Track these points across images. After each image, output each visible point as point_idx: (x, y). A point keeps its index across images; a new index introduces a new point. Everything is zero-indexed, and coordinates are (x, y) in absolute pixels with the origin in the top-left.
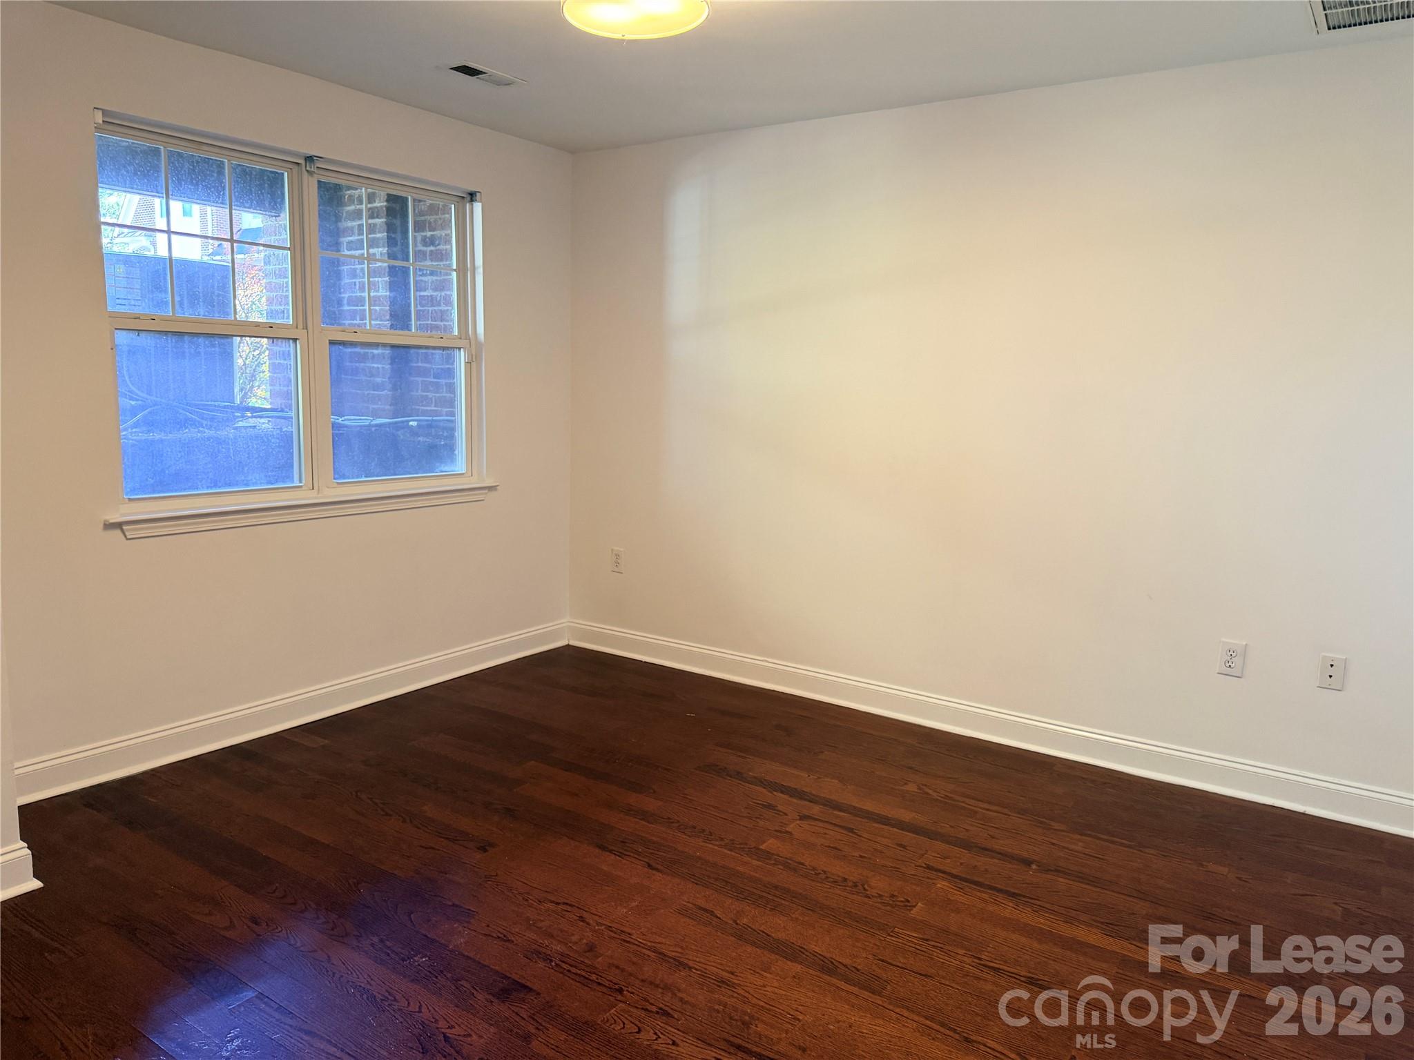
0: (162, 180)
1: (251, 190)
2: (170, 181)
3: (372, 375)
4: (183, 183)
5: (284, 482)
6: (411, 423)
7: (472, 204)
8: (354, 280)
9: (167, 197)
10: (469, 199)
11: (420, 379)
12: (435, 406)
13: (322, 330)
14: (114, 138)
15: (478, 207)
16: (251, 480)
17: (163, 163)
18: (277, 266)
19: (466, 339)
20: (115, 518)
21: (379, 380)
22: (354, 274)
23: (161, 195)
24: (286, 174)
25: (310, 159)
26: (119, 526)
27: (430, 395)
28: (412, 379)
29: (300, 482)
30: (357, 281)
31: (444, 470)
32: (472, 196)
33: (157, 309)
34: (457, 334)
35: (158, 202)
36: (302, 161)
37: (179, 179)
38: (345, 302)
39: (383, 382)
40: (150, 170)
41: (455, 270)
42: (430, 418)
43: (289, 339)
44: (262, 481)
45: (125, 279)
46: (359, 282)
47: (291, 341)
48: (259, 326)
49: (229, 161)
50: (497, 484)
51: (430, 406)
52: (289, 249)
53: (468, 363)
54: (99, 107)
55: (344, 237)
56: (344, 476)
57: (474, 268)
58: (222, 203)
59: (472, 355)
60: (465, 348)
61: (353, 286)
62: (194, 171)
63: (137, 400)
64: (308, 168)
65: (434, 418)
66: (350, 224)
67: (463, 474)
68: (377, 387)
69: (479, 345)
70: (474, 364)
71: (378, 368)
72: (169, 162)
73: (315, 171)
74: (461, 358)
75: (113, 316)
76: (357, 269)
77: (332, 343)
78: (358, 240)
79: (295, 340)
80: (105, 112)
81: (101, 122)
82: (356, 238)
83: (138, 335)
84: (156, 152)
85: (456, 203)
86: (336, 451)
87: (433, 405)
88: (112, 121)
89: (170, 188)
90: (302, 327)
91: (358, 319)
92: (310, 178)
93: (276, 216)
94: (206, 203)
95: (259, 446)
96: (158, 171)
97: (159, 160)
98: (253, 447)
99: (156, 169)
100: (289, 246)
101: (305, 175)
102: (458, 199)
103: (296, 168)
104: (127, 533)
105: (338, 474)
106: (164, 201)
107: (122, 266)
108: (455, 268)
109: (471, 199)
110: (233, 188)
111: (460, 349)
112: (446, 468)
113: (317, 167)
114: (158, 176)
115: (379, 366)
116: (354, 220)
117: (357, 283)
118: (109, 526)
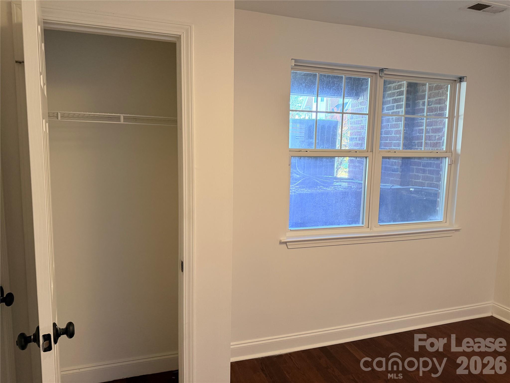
0: (316, 89)
1: (353, 88)
2: (319, 88)
3: (392, 165)
4: (325, 89)
5: (355, 223)
6: (411, 189)
7: (461, 84)
8: (388, 123)
9: (317, 96)
10: (459, 81)
11: (415, 167)
12: (422, 180)
13: (380, 152)
14: (299, 72)
15: (464, 85)
16: (341, 222)
17: (317, 80)
18: (356, 120)
19: (449, 152)
20: (284, 239)
21: (395, 167)
22: (388, 121)
23: (315, 95)
24: (369, 79)
25: (382, 70)
26: (286, 243)
27: (420, 175)
28: (411, 167)
29: (363, 223)
30: (389, 124)
31: (431, 219)
32: (461, 79)
33: (309, 146)
34: (445, 150)
35: (314, 98)
36: (378, 72)
37: (323, 87)
38: (383, 133)
39: (397, 168)
40: (312, 84)
41: (447, 118)
42: (421, 188)
43: (364, 157)
44: (346, 223)
45: (300, 129)
46: (391, 124)
47: (364, 158)
48: (351, 152)
49: (345, 76)
50: (461, 228)
51: (419, 180)
52: (368, 114)
53: (450, 165)
54: (293, 58)
55: (385, 105)
56: (383, 221)
57: (458, 116)
58: (340, 96)
59: (452, 161)
60: (449, 157)
61: (387, 126)
62: (330, 82)
63: (300, 175)
64: (380, 75)
65: (423, 188)
66: (389, 99)
67: (442, 221)
68: (394, 170)
69: (457, 156)
70: (453, 165)
71: (396, 162)
72: (320, 80)
73: (384, 76)
74: (447, 162)
75: (291, 151)
76: (390, 118)
77: (383, 158)
78: (392, 106)
79: (366, 157)
80: (296, 61)
81: (294, 65)
82: (391, 105)
83: (300, 159)
84: (315, 75)
85: (451, 84)
86: (380, 210)
87: (421, 179)
88: (298, 64)
89: (319, 92)
90: (370, 151)
91: (388, 140)
92: (381, 79)
93: (357, 99)
94: (334, 97)
95: (345, 207)
96: (315, 85)
97: (316, 80)
98: (343, 207)
99: (314, 83)
100: (368, 113)
101: (379, 78)
102: (452, 82)
103: (374, 75)
104: (288, 246)
105: (380, 220)
106: (316, 97)
107: (299, 124)
108: (447, 116)
109: (460, 81)
110: (345, 88)
111: (446, 158)
112: (433, 218)
113: (384, 74)
114: (314, 87)
115: (396, 161)
116: (391, 97)
117: (389, 125)
118: (281, 243)
